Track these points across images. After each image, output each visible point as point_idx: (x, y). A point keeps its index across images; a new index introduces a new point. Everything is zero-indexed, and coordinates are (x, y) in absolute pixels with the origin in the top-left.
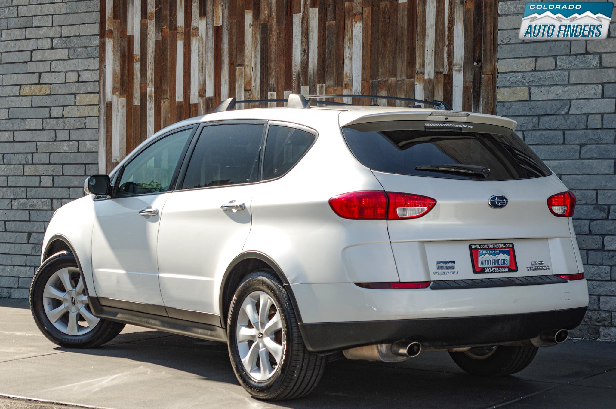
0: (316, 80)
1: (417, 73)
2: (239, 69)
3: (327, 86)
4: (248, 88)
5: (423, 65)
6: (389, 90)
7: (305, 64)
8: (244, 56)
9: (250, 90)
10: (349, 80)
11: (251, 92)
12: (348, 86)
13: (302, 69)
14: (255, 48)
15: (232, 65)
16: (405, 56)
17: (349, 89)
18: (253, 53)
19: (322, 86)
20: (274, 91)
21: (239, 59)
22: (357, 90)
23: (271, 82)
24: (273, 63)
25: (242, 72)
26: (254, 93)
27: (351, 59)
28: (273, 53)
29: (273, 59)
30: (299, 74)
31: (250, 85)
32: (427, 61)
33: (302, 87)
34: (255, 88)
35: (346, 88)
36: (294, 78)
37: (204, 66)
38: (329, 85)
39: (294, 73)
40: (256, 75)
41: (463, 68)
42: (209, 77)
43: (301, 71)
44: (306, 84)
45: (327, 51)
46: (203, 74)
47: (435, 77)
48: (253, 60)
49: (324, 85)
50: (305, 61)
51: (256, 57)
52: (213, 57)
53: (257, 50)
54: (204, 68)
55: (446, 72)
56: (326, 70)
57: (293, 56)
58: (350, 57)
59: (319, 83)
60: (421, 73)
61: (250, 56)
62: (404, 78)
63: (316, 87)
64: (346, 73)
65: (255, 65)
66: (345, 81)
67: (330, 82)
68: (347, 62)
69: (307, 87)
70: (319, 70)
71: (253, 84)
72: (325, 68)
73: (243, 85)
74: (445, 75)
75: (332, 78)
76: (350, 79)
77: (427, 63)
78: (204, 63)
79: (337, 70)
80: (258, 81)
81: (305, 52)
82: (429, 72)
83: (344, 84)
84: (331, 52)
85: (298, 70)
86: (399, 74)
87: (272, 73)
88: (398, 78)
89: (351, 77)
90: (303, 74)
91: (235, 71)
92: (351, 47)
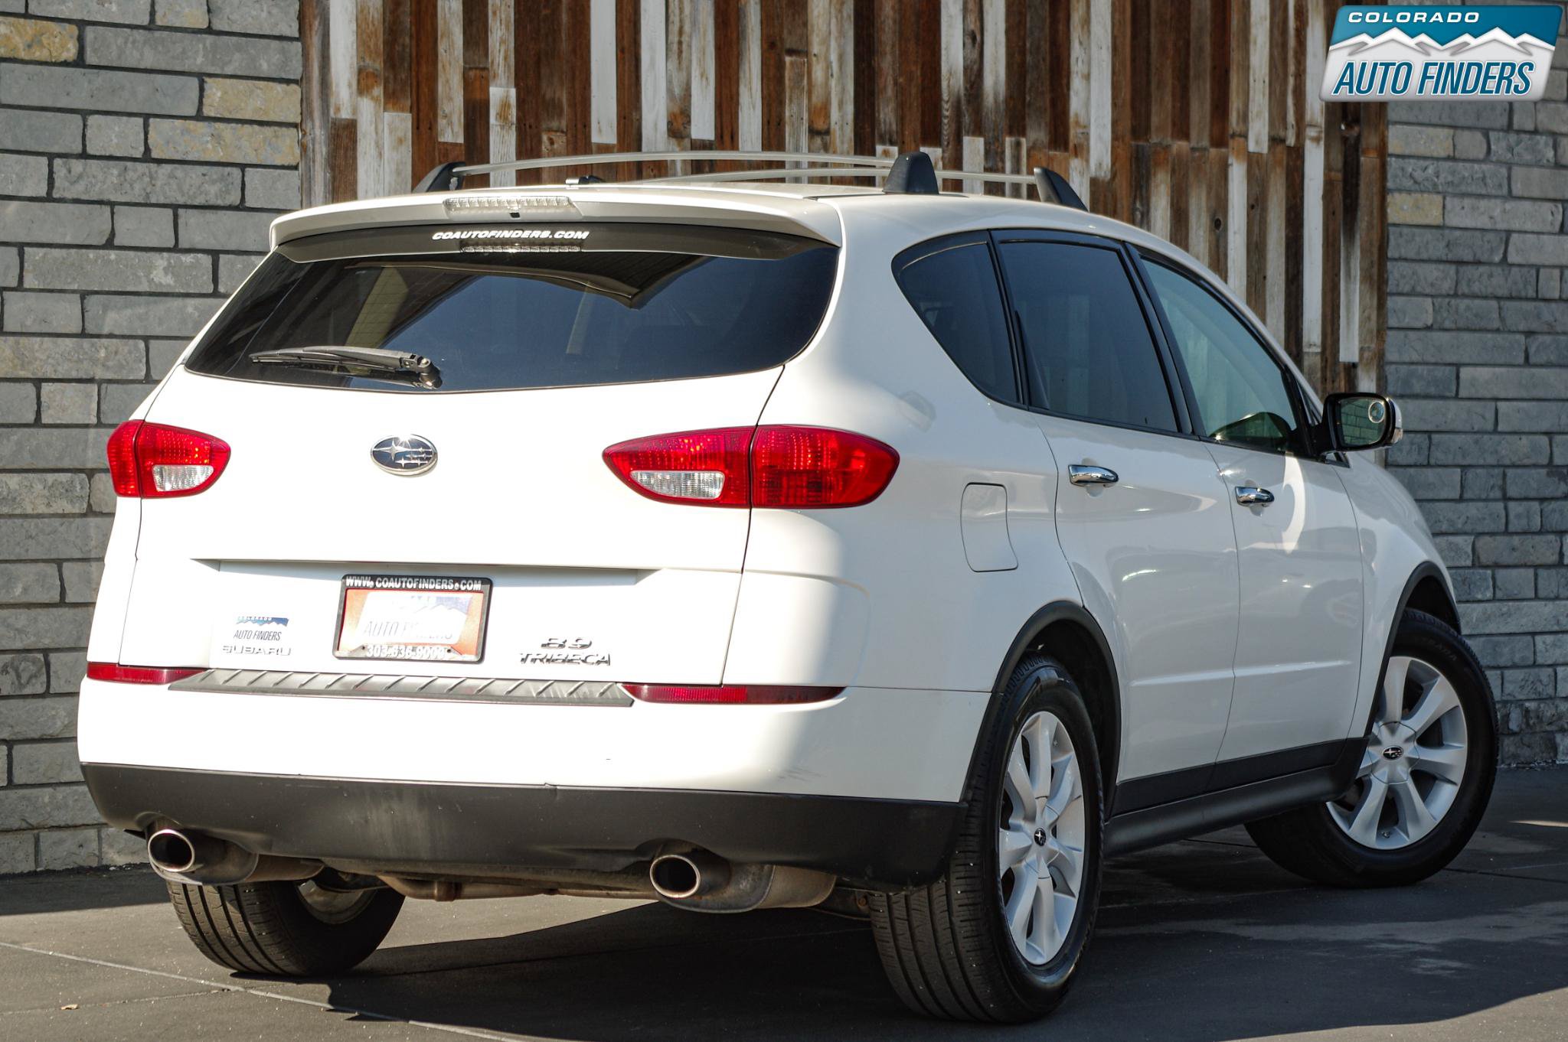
0: (1003, 124)
1: (1233, 136)
2: (792, 63)
3: (1031, 144)
4: (820, 125)
5: (1244, 118)
6: (1173, 171)
7: (974, 74)
8: (805, 24)
9: (827, 132)
10: (1083, 133)
11: (828, 138)
12: (1081, 150)
13: (966, 89)
14: (838, 7)
15: (772, 48)
16: (1208, 86)
17: (1082, 158)
18: (834, 21)
19: (1018, 145)
20: (892, 143)
21: (790, 33)
22: (1100, 164)
23: (882, 116)
24: (889, 58)
25: (803, 76)
26: (838, 141)
27: (1087, 77)
28: (887, 29)
29: (888, 49)
30: (959, 101)
31: (827, 116)
32: (1253, 109)
33: (967, 140)
34: (842, 128)
35: (1076, 155)
36: (947, 110)
37: (685, 38)
38: (1034, 144)
39: (945, 97)
40: (843, 90)
41: (1323, 135)
42: (702, 76)
43: (965, 95)
44: (978, 130)
45: (1028, 45)
46: (684, 65)
47: (1270, 148)
48: (833, 44)
49: (1023, 140)
50: (976, 67)
51: (841, 33)
52: (712, 13)
53: (845, 15)
54: (684, 46)
55: (1291, 141)
56: (1028, 98)
57: (943, 46)
58: (1086, 72)
59: (1011, 134)
60: (1240, 136)
61: (824, 28)
62: (1205, 143)
63: (1003, 144)
64: (1076, 115)
65: (841, 58)
66: (1074, 134)
67: (1037, 133)
68: (1076, 83)
69: (980, 142)
70: (1010, 97)
71: (835, 115)
72: (1024, 93)
73: (805, 116)
74: (1289, 147)
75: (1043, 125)
76: (1084, 131)
77: (1254, 112)
78: (687, 28)
79: (1054, 103)
80: (850, 108)
81: (975, 39)
82: (1258, 135)
83: (1071, 145)
84: (1038, 48)
85: (956, 90)
86: (1194, 133)
87: (885, 87)
88: (1193, 144)
89: (1087, 126)
90: (969, 102)
91: (780, 66)
92: (1086, 47)
